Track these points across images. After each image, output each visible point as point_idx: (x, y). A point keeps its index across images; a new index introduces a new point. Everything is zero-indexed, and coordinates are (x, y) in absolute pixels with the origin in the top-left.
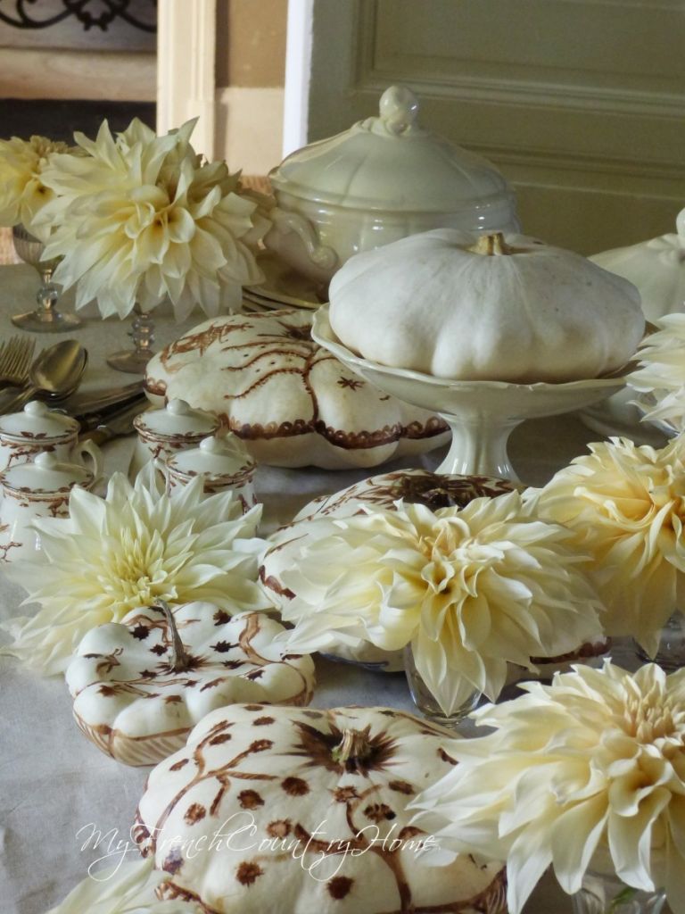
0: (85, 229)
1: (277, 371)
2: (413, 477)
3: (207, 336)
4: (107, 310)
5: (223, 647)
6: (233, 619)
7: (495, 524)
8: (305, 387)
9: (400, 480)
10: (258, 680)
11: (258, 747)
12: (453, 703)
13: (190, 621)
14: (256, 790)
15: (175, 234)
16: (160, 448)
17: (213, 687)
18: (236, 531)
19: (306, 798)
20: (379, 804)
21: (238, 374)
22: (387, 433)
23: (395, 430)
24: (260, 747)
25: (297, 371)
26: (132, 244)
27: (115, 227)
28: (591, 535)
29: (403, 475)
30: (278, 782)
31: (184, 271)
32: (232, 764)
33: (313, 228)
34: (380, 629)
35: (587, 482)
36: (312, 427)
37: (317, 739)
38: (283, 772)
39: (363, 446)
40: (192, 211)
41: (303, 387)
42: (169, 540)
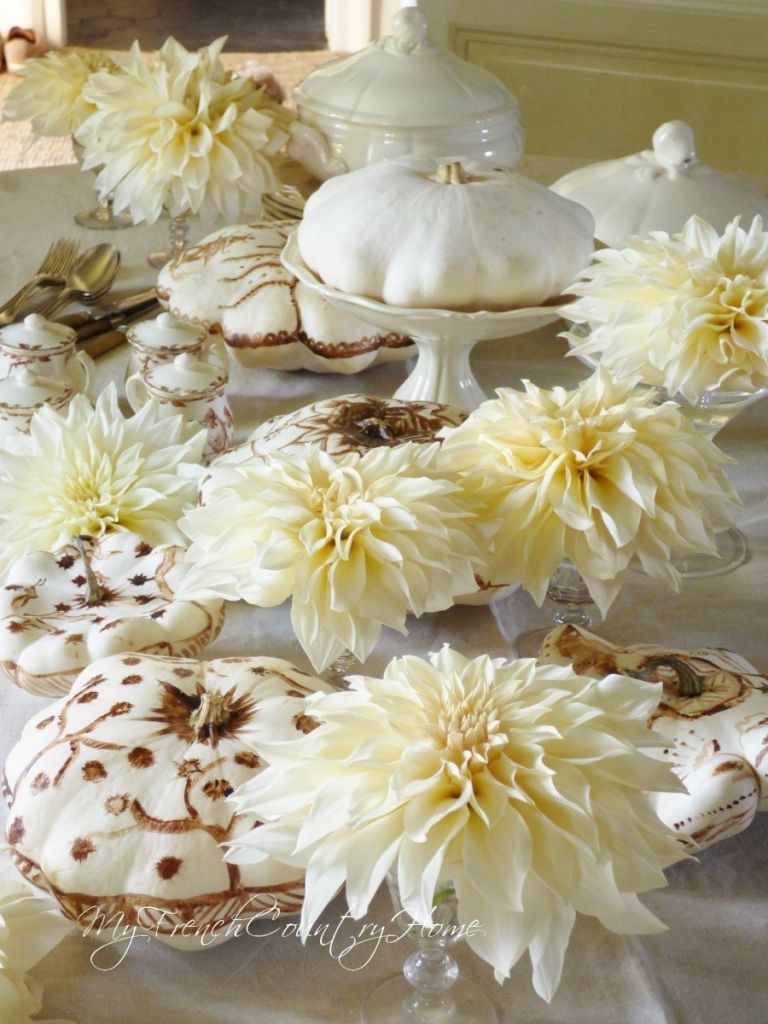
0: (116, 142)
1: (267, 283)
2: (354, 405)
3: (213, 246)
4: (137, 217)
5: (139, 580)
6: (153, 552)
7: (387, 477)
8: (291, 299)
9: (340, 407)
10: (159, 619)
11: (118, 709)
12: (325, 660)
13: (113, 553)
14: (102, 762)
15: (195, 148)
16: (148, 358)
17: (111, 629)
18: (180, 456)
19: (149, 771)
20: (220, 780)
21: (233, 285)
22: (365, 343)
23: (373, 341)
24: (120, 710)
25: (286, 283)
26: (156, 159)
27: (142, 141)
28: (487, 483)
29: (344, 402)
30: (126, 752)
31: (203, 182)
32: (88, 730)
33: (326, 140)
34: (255, 588)
35: (489, 429)
36: (295, 337)
37: (179, 702)
38: (132, 741)
39: (342, 356)
40: (211, 127)
41: (288, 298)
42: (119, 462)
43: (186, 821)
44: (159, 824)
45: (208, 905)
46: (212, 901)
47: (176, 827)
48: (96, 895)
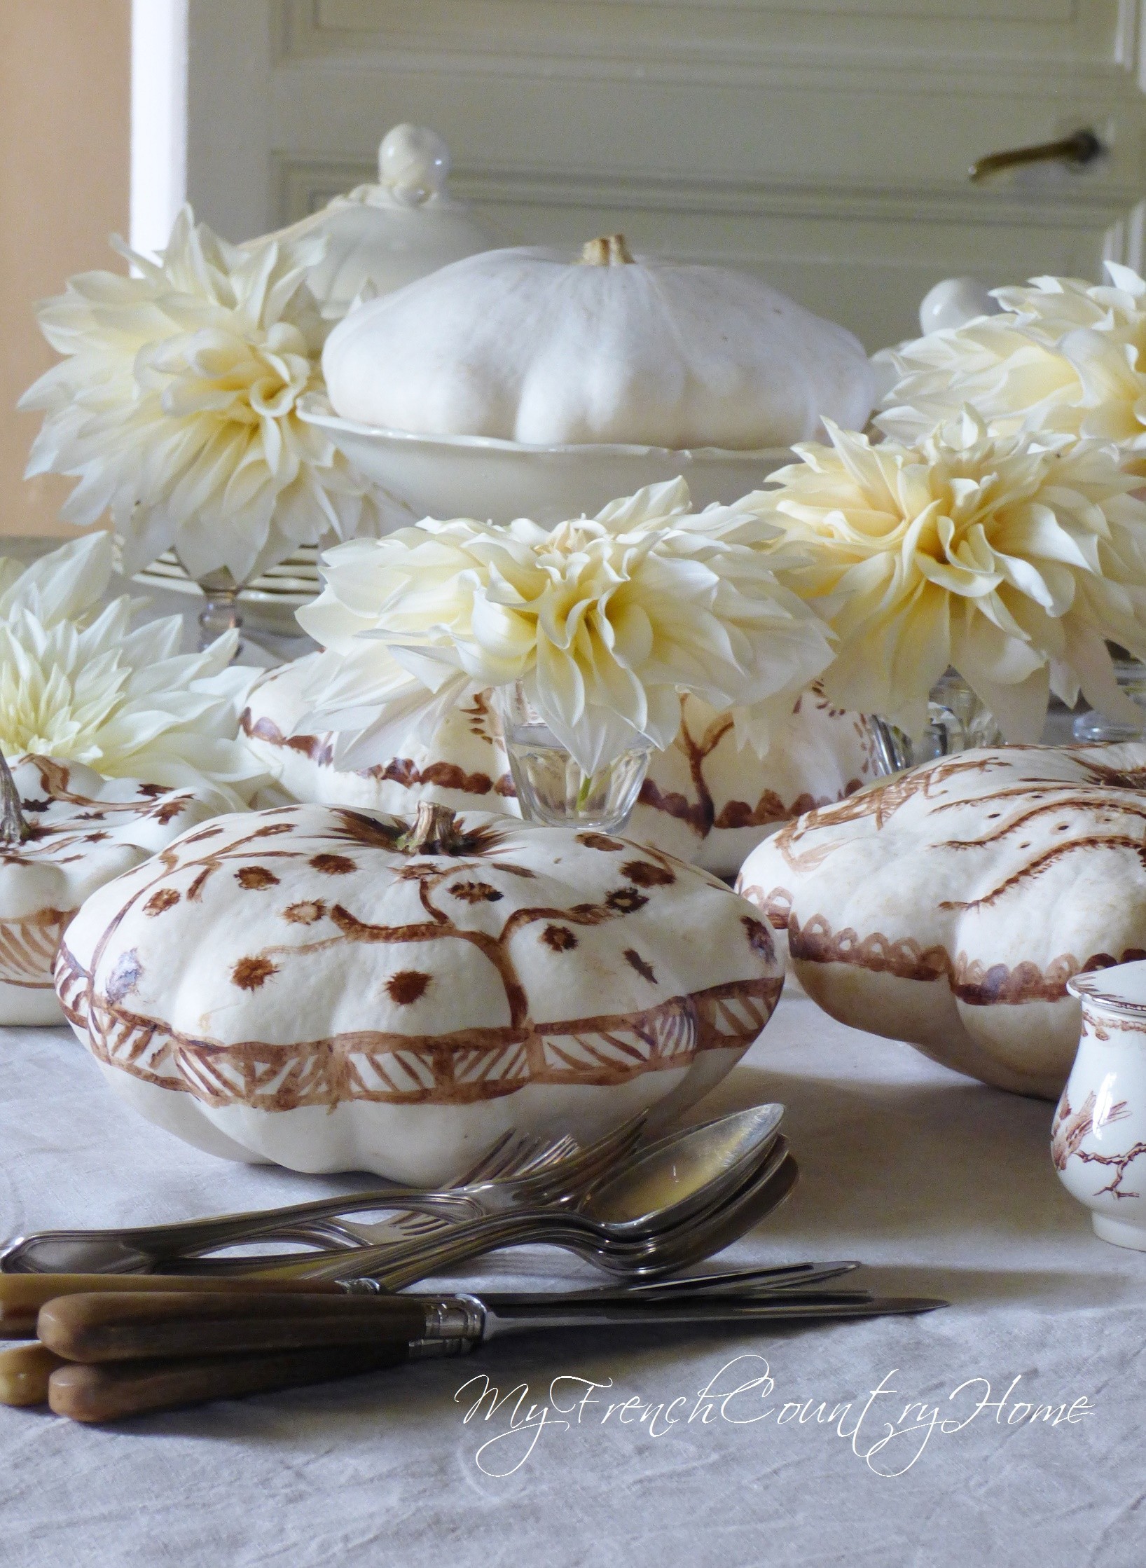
1: (1075, 844)
11: (270, 831)
14: (266, 868)
19: (351, 877)
20: (475, 882)
21: (975, 854)
24: (274, 830)
30: (304, 859)
32: (224, 851)
37: (372, 829)
38: (311, 849)
42: (78, 683)
43: (429, 926)
44: (384, 932)
45: (477, 1048)
46: (482, 1042)
47: (412, 933)
48: (281, 1043)
